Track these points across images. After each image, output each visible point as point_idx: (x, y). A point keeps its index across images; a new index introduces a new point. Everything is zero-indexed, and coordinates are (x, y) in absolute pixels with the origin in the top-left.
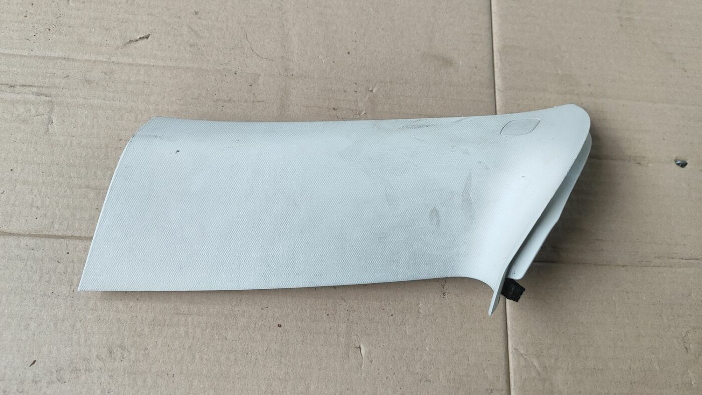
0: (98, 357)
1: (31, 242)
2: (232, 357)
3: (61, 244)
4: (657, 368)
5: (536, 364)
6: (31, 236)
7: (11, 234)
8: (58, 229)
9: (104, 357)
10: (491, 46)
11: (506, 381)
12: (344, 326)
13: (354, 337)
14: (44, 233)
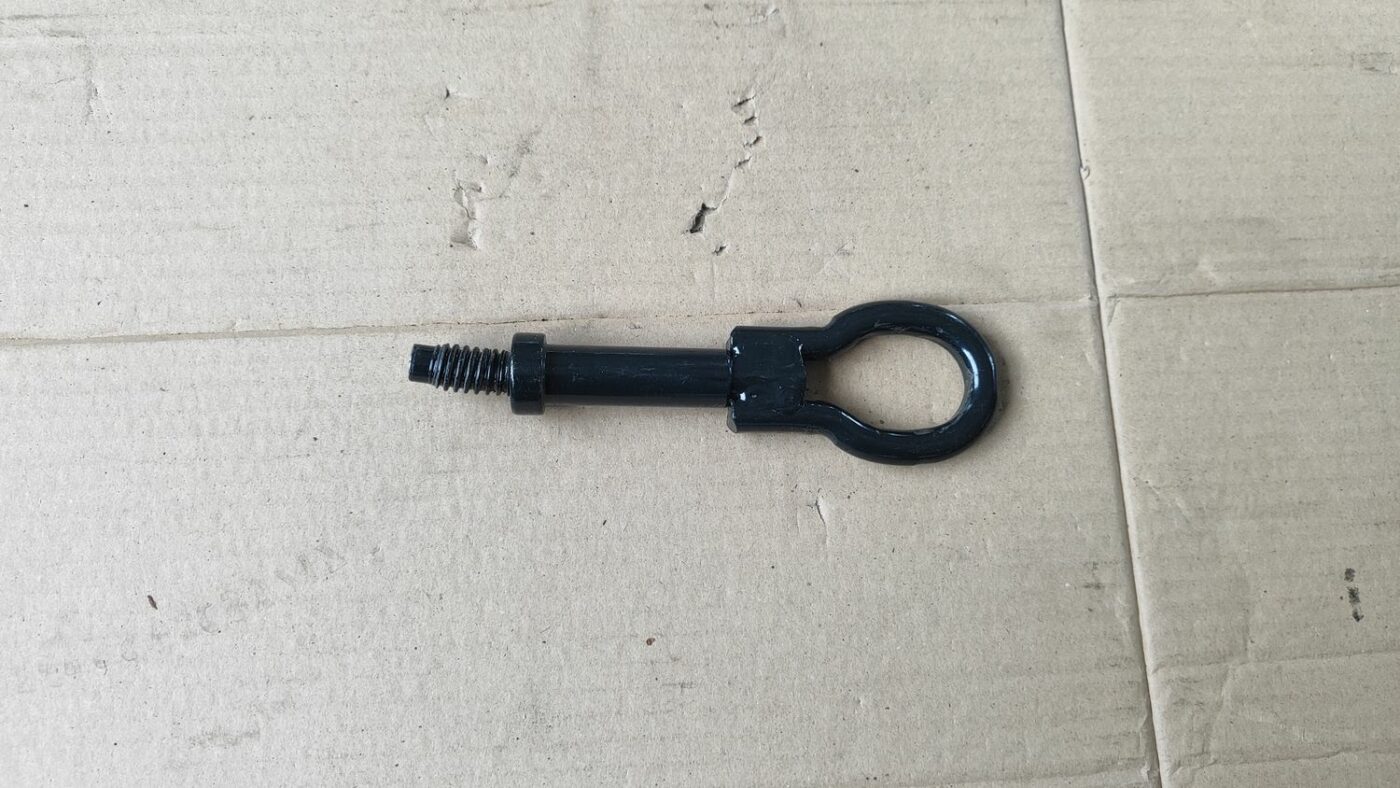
0: (280, 575)
1: (98, 354)
2: (557, 549)
3: (161, 352)
5: (1180, 503)
6: (95, 341)
7: (52, 343)
8: (149, 321)
9: (292, 575)
11: (1123, 544)
13: (803, 486)
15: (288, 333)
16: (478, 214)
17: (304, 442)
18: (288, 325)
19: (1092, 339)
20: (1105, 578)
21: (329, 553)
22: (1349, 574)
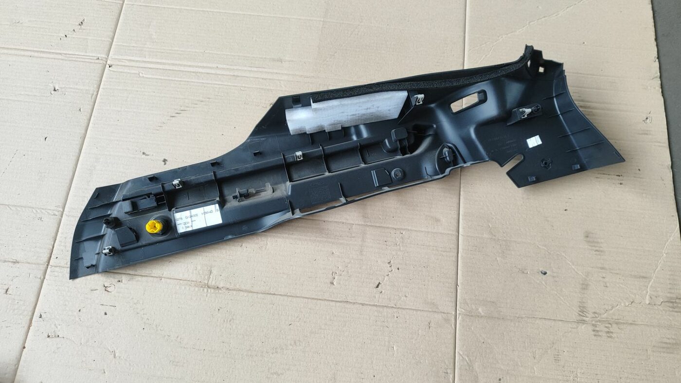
0: (291, 345)
1: (262, 296)
2: (342, 348)
4: (520, 365)
6: (262, 293)
7: (255, 292)
8: (272, 291)
10: (458, 212)
12: (387, 338)
13: (391, 343)
15: (297, 297)
16: (336, 278)
17: (298, 319)
18: (298, 295)
19: (453, 322)
20: (449, 371)
21: (299, 341)
22: (500, 380)
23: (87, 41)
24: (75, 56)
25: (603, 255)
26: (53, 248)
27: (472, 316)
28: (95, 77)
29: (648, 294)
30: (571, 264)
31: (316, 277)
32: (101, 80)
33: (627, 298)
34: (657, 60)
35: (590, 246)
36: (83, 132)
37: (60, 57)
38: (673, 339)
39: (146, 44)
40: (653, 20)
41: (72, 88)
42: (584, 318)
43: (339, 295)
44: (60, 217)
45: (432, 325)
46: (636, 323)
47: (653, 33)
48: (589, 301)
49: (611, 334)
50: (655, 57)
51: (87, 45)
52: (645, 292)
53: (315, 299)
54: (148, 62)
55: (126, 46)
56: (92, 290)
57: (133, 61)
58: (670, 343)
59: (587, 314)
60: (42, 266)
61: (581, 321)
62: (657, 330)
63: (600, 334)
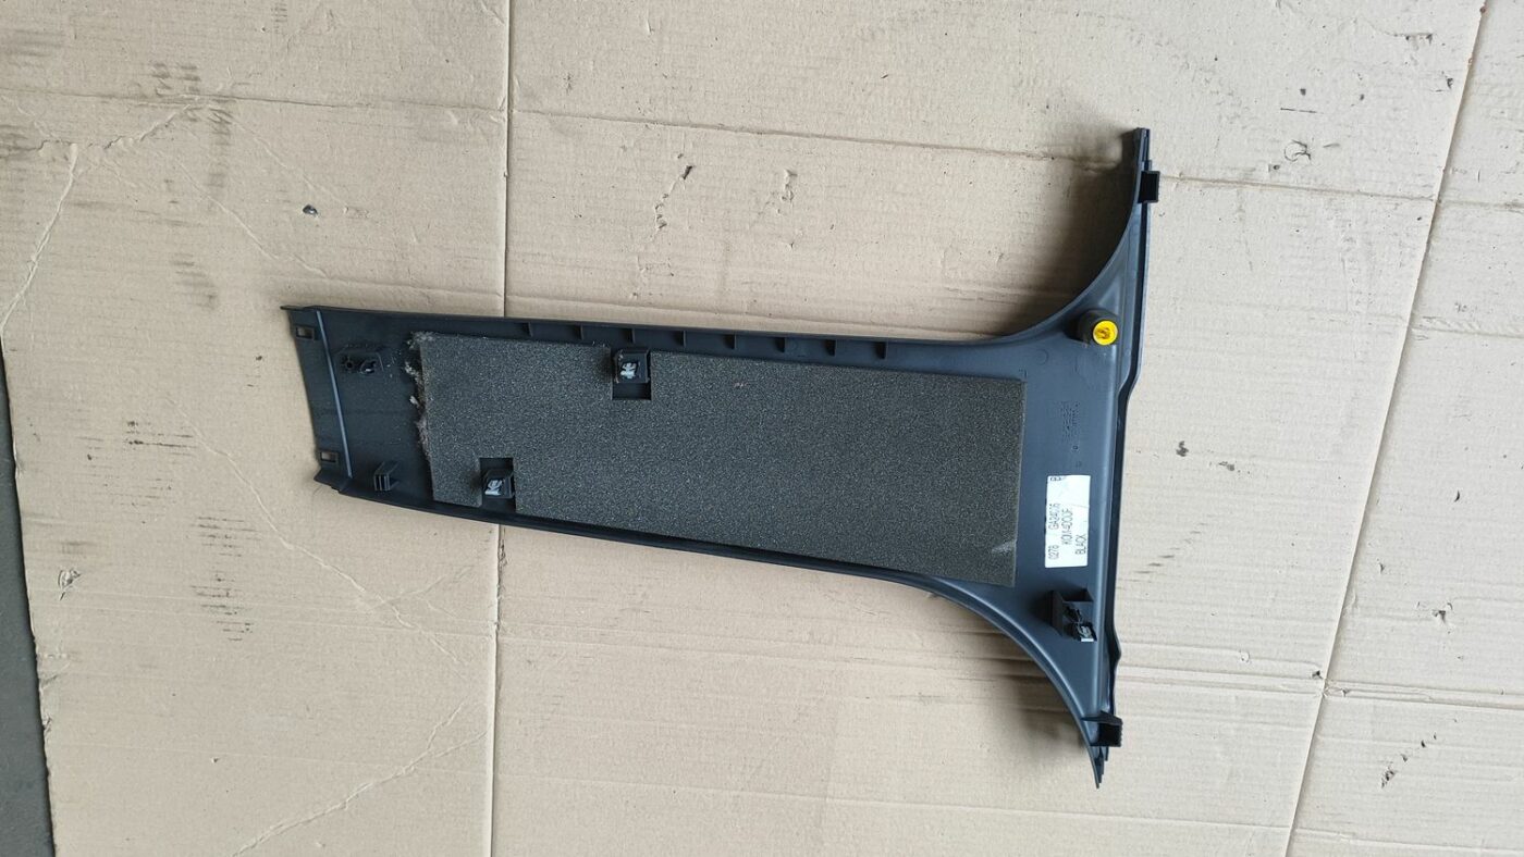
0: (883, 31)
1: (950, 141)
2: (766, 26)
3: (924, 139)
5: (484, 7)
6: (952, 148)
7: (967, 149)
8: (928, 153)
9: (879, 31)
12: (665, 51)
13: (656, 39)
14: (939, 151)
15: (872, 141)
16: (784, 186)
17: (869, 90)
18: (870, 144)
21: (863, 40)
23: (1373, 732)
24: (1398, 696)
25: (176, 254)
26: (1429, 242)
27: (473, 106)
28: (1352, 648)
29: (72, 168)
30: (249, 232)
31: (829, 187)
32: (1338, 639)
33: (119, 155)
34: (45, 723)
35: (205, 276)
36: (1372, 516)
37: (1435, 695)
38: (16, 64)
39: (1238, 730)
40: (55, 819)
41: (1404, 619)
42: (219, 108)
43: (776, 146)
44: (1417, 313)
45: (563, 84)
46: (100, 99)
47: (52, 788)
48: (207, 146)
49: (157, 73)
50: (49, 730)
51: (1372, 722)
52: (80, 171)
53: (829, 137)
54: (1230, 688)
55: (1284, 724)
56: (1337, 145)
57: (1265, 689)
58: (25, 53)
59: (210, 115)
60: (1452, 199)
61: (225, 102)
62: (54, 85)
63: (182, 73)
